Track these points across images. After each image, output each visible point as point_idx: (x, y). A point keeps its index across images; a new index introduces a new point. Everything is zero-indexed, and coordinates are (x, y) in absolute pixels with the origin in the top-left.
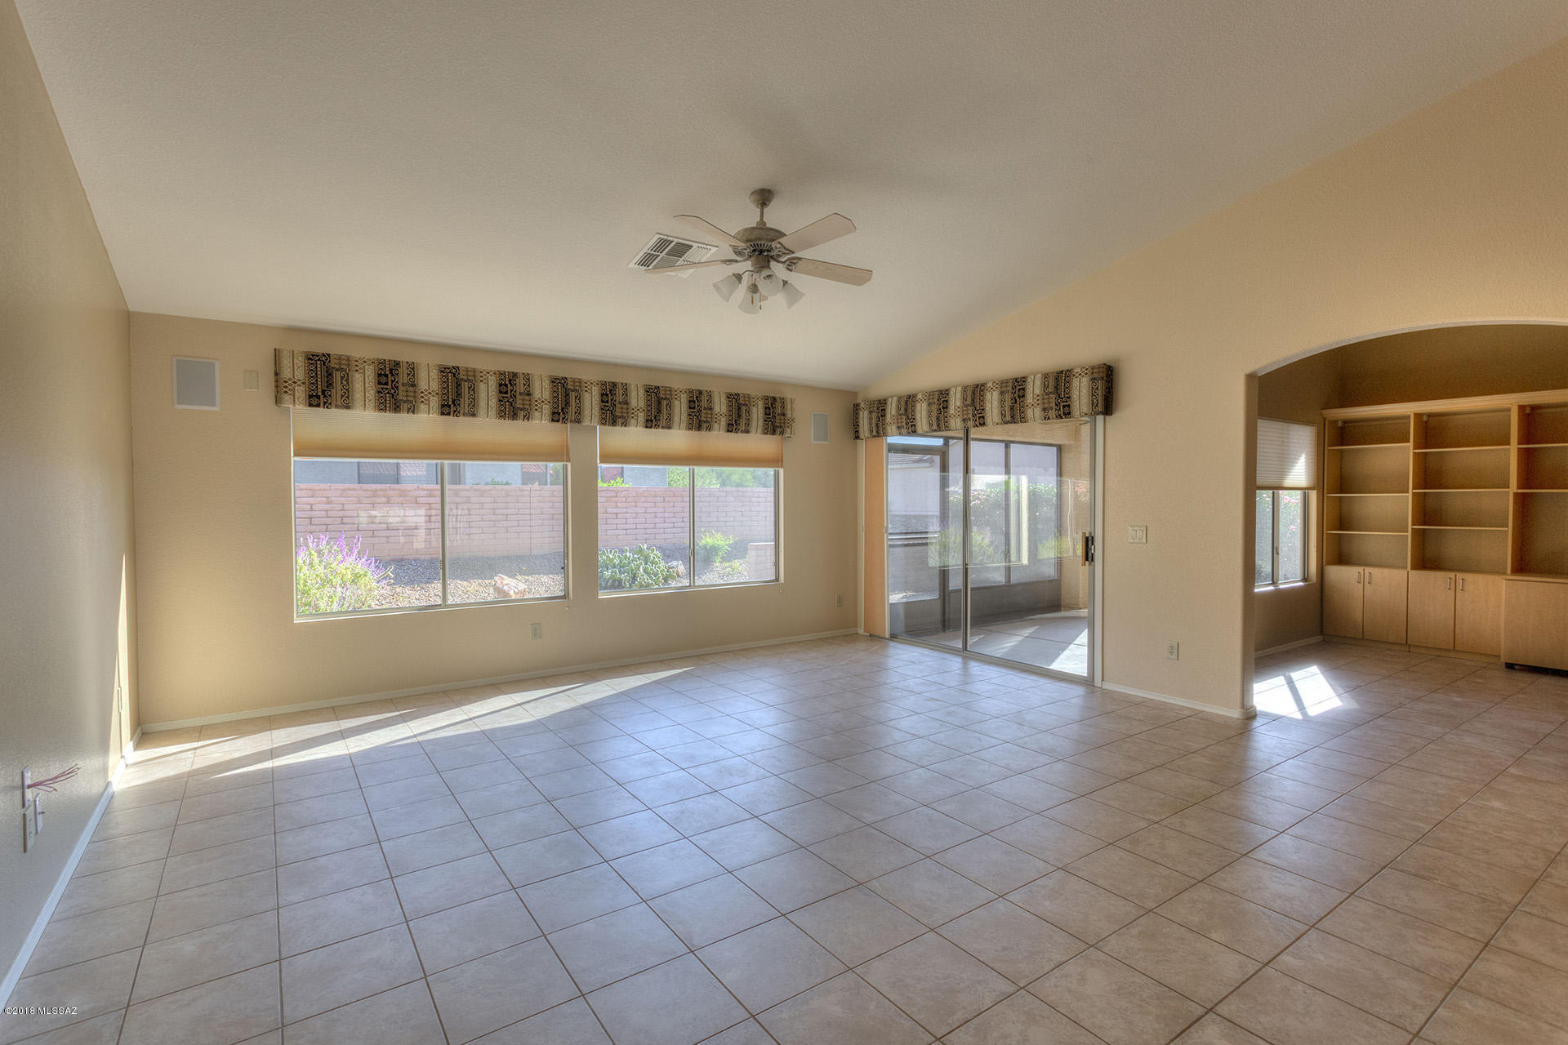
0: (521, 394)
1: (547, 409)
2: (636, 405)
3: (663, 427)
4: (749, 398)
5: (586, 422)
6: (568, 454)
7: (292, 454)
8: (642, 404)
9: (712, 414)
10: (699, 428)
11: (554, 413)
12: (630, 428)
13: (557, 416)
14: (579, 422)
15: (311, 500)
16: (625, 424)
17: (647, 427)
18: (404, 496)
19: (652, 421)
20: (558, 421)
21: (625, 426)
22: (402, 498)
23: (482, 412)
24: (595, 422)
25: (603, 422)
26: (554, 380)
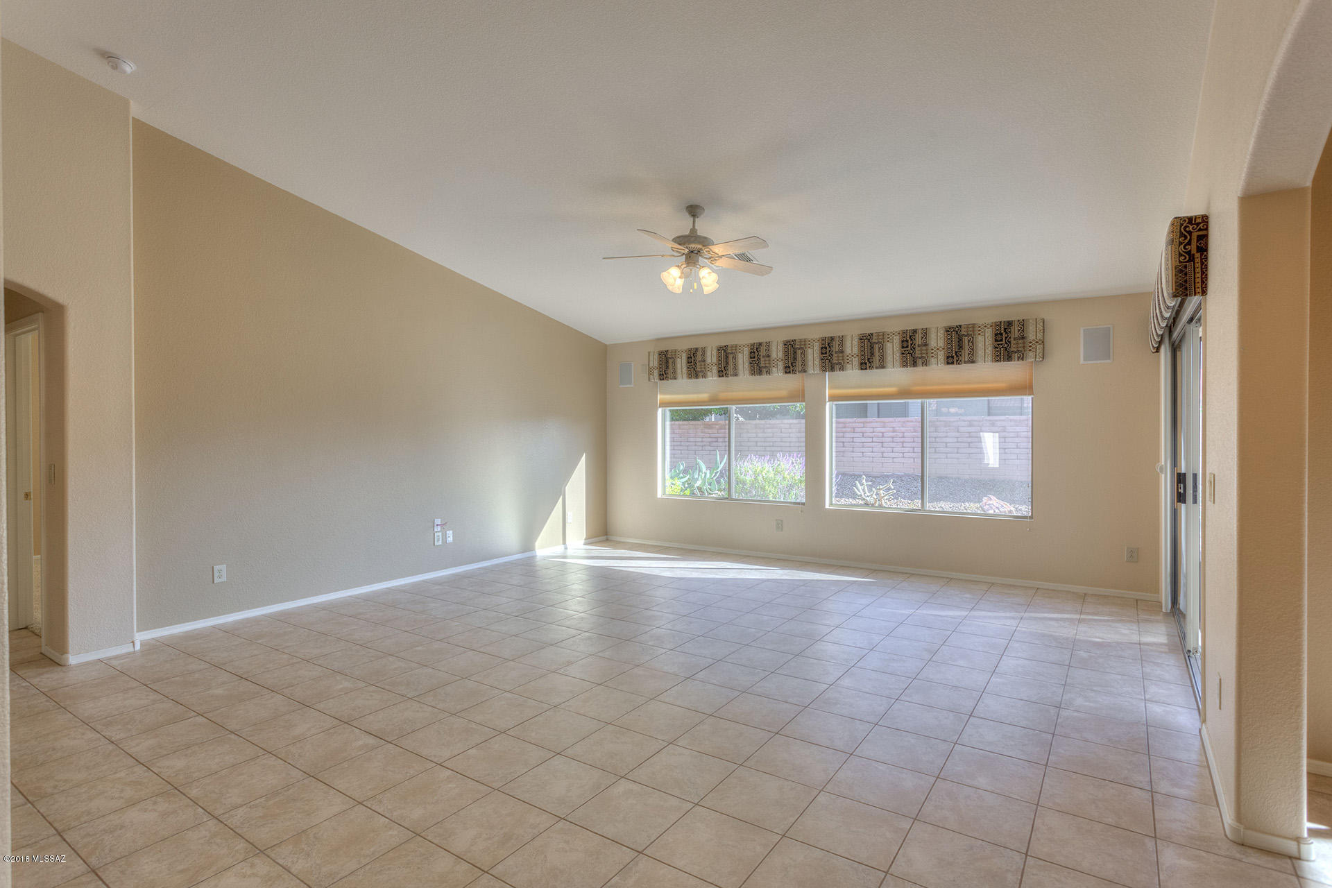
2: (850, 352)
3: (877, 368)
5: (811, 371)
8: (856, 350)
10: (914, 364)
11: (786, 367)
13: (789, 369)
14: (805, 371)
16: (842, 369)
17: (862, 369)
18: (949, 426)
19: (866, 364)
20: (789, 372)
21: (843, 370)
22: (948, 428)
23: (741, 372)
24: (817, 371)
25: (824, 369)
26: (786, 344)
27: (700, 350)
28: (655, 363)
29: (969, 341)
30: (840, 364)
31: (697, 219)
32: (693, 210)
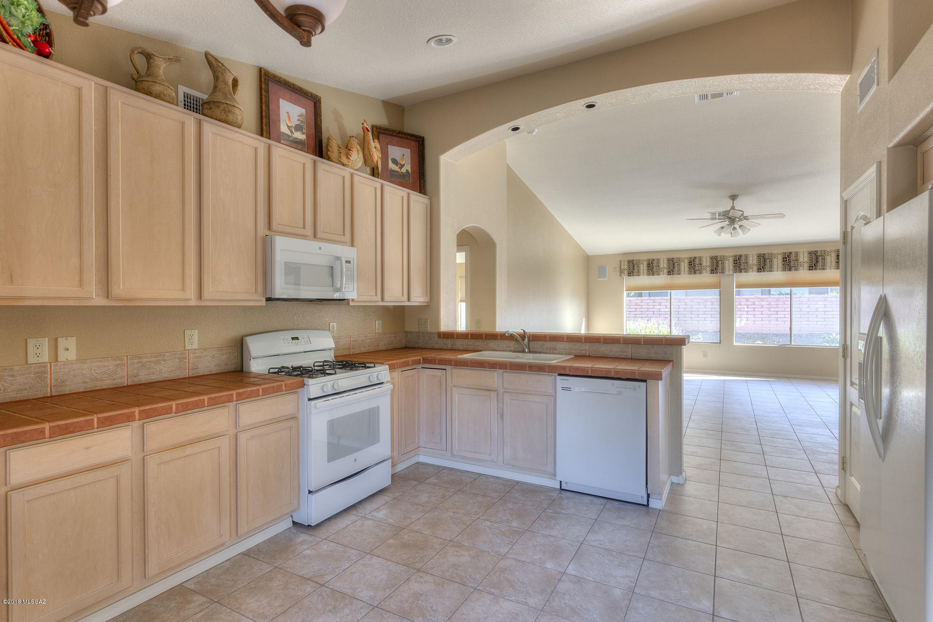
0: (697, 265)
1: (708, 269)
2: (752, 263)
3: (767, 271)
4: (825, 252)
5: (727, 273)
6: (720, 286)
7: (625, 290)
8: (755, 262)
9: (797, 263)
10: (790, 270)
12: (749, 273)
13: (713, 271)
14: (723, 273)
15: (678, 304)
16: (746, 272)
17: (757, 272)
19: (761, 269)
20: (714, 273)
23: (683, 273)
24: (731, 272)
25: (735, 271)
26: (712, 258)
27: (656, 260)
28: (625, 266)
29: (822, 259)
30: (744, 269)
31: (735, 201)
32: (733, 197)
